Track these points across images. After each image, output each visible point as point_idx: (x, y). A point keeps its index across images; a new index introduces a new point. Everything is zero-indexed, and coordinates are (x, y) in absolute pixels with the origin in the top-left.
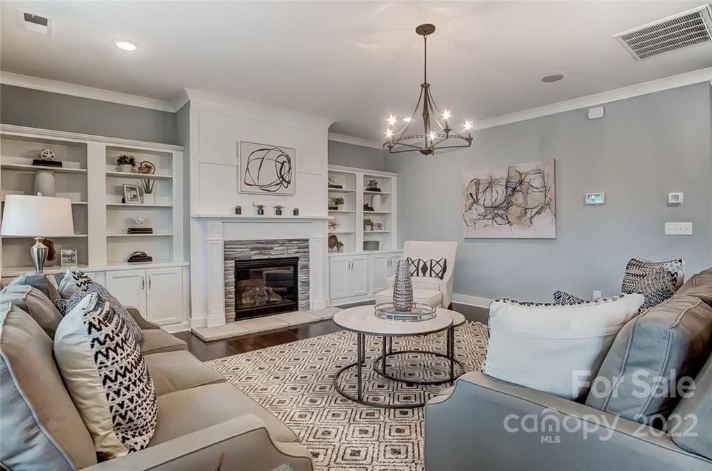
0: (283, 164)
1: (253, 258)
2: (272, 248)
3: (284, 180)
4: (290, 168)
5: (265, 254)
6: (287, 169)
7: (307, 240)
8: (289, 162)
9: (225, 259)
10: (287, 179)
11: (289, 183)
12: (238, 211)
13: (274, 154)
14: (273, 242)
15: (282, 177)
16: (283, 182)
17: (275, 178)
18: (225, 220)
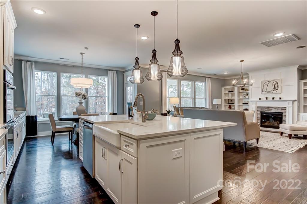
0: (275, 85)
1: (266, 111)
2: (272, 109)
3: (275, 89)
4: (278, 85)
5: (270, 111)
6: (277, 86)
7: (286, 107)
8: (278, 83)
9: (257, 111)
10: (277, 89)
11: (277, 90)
12: (260, 99)
13: (272, 82)
14: (273, 107)
15: (275, 88)
16: (276, 90)
17: (273, 89)
18: (256, 101)
